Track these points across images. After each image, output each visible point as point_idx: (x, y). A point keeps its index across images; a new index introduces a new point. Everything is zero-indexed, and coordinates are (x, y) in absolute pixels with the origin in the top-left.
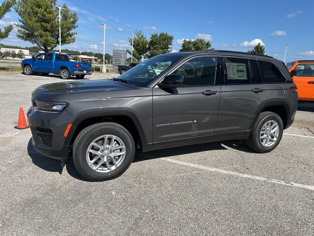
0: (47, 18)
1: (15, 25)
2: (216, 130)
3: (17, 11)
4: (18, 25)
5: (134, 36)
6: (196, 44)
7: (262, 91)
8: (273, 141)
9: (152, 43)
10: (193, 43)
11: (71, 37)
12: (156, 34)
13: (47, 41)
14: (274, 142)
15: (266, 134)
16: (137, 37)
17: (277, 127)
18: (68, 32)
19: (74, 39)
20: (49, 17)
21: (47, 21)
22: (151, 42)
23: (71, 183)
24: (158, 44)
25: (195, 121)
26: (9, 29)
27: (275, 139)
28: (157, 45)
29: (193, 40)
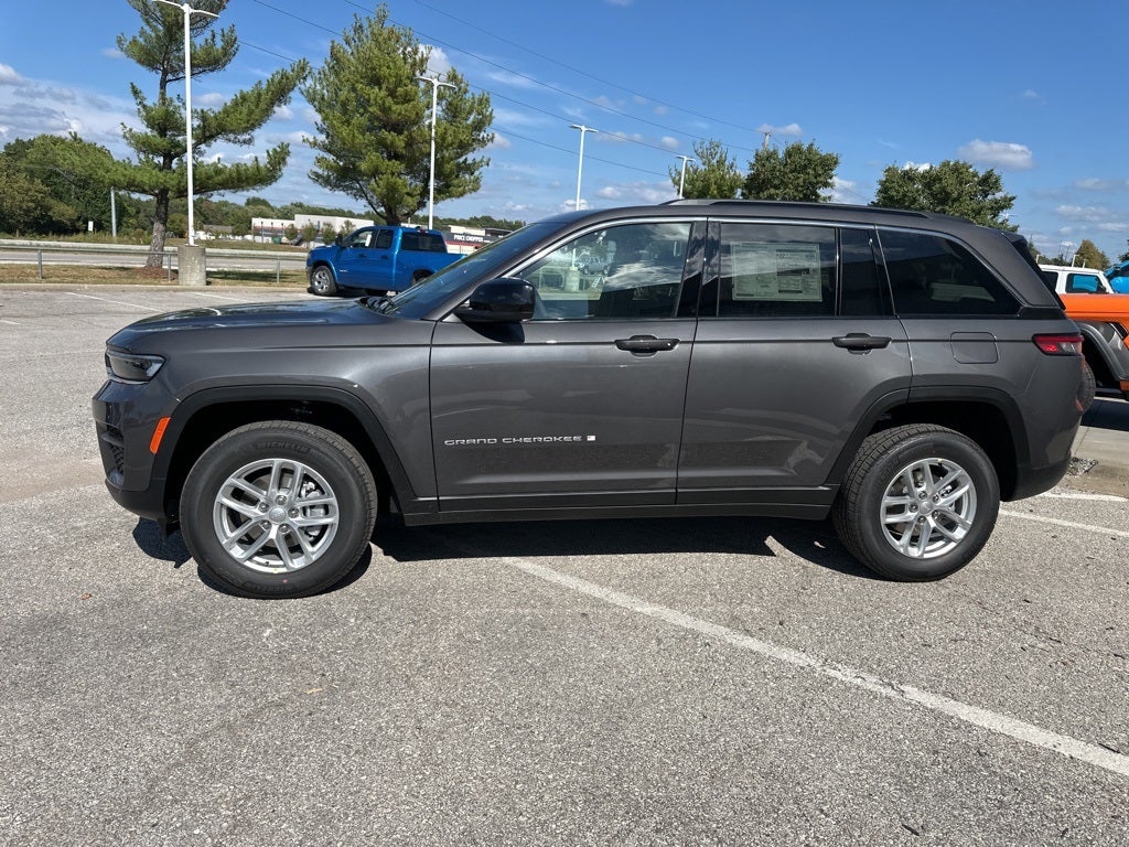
0: (394, 116)
1: (308, 145)
2: (684, 474)
3: (312, 100)
4: (314, 144)
5: (688, 162)
6: (934, 180)
7: (882, 344)
8: (950, 540)
9: (755, 185)
10: (923, 176)
11: (472, 174)
12: (771, 150)
13: (392, 189)
14: (953, 545)
15: (914, 507)
16: (704, 164)
17: (966, 488)
18: (461, 160)
19: (477, 180)
20: (400, 114)
21: (397, 128)
22: (752, 178)
23: (181, 595)
24: (776, 187)
25: (592, 438)
26: (279, 157)
27: (959, 533)
28: (772, 191)
29: (924, 167)
